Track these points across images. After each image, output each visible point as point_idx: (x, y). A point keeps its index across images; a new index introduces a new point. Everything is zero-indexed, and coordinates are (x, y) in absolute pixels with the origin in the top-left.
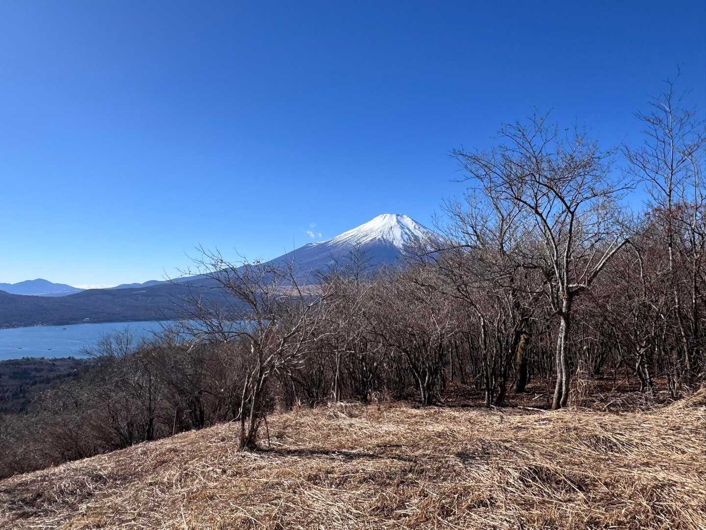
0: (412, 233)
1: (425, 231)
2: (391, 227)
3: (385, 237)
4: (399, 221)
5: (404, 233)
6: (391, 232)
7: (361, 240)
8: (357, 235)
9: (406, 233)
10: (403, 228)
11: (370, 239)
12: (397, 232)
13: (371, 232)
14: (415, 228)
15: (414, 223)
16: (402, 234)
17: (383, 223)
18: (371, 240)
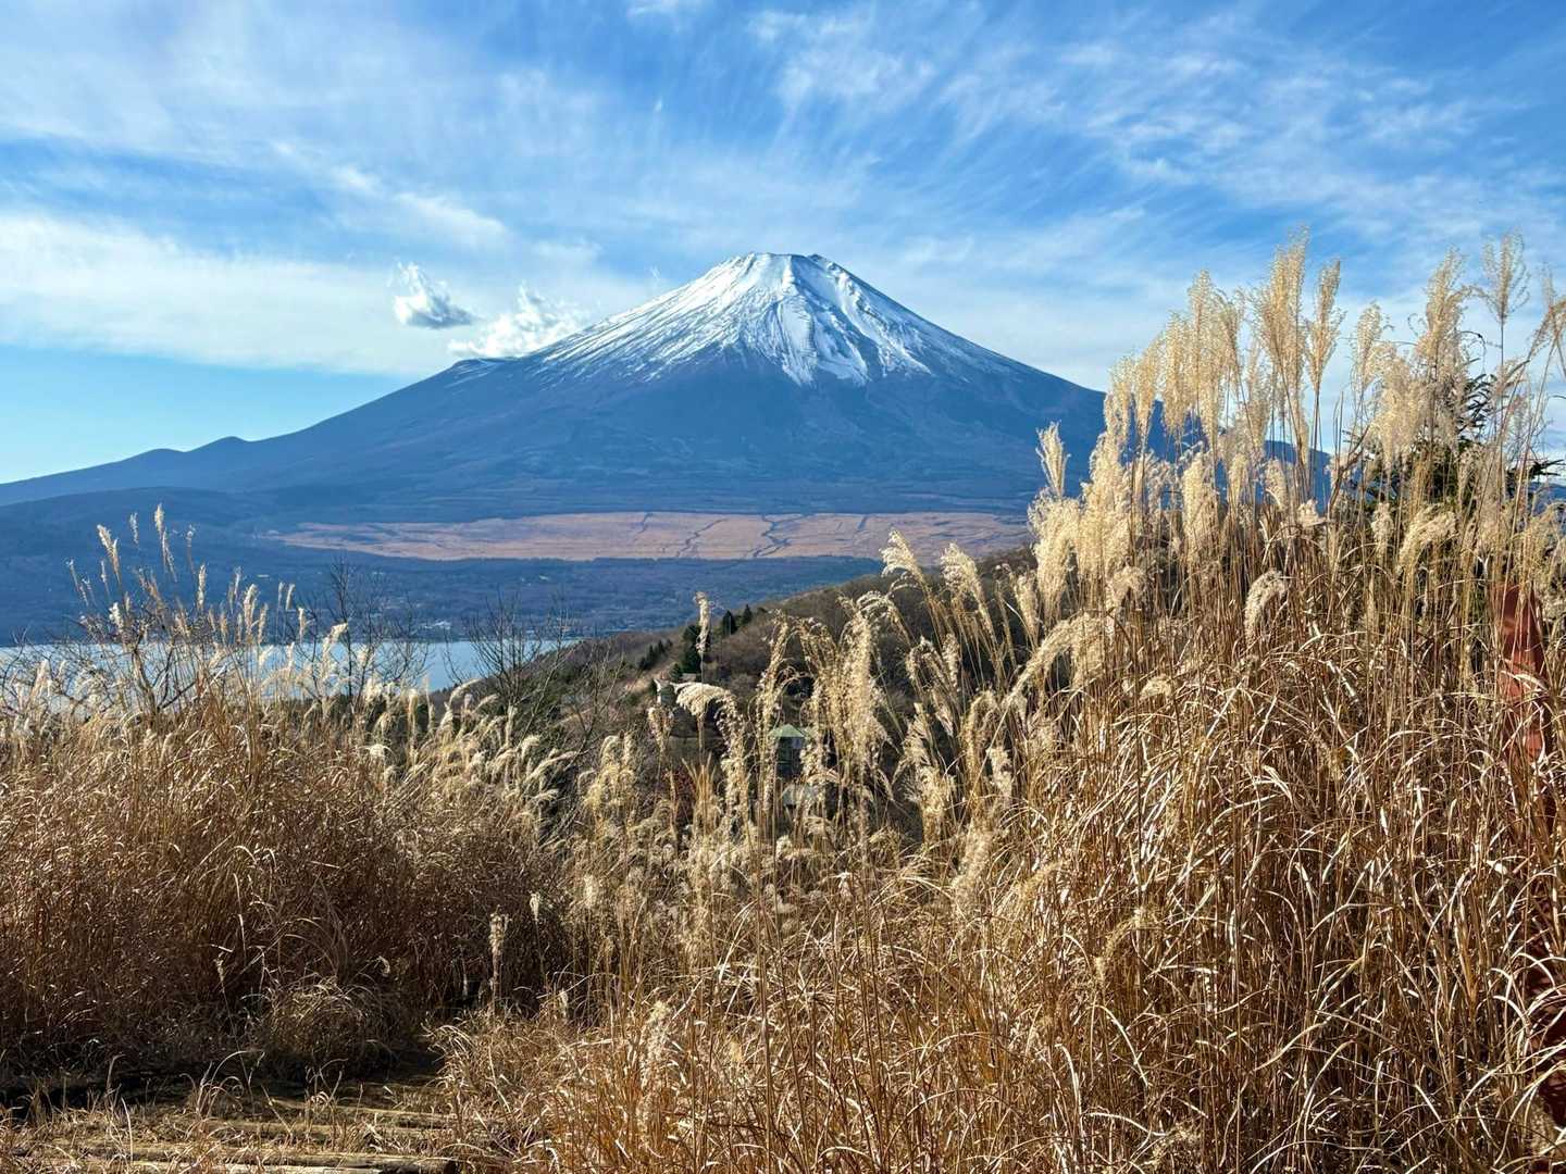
0: (850, 327)
1: (899, 319)
2: (775, 306)
3: (750, 340)
4: (803, 281)
5: (819, 326)
6: (772, 327)
7: (664, 353)
8: (648, 332)
9: (828, 329)
10: (816, 310)
11: (696, 347)
12: (797, 325)
13: (700, 322)
14: (861, 308)
15: (858, 292)
16: (813, 329)
17: (743, 287)
18: (700, 354)
